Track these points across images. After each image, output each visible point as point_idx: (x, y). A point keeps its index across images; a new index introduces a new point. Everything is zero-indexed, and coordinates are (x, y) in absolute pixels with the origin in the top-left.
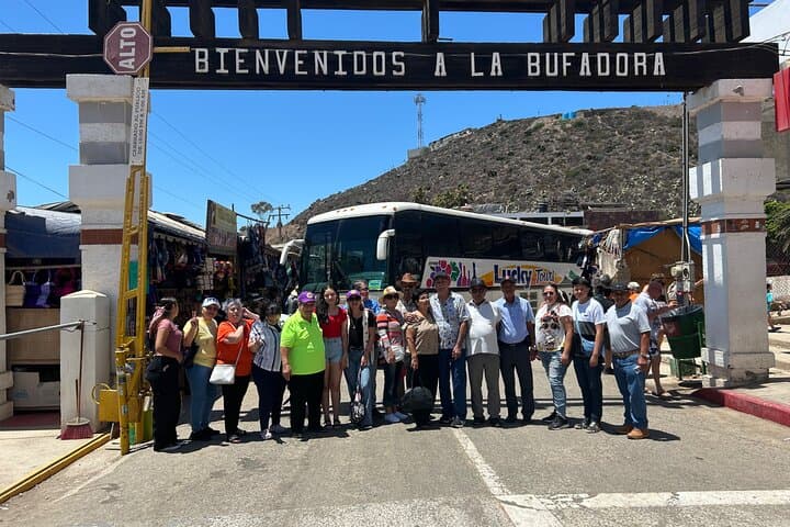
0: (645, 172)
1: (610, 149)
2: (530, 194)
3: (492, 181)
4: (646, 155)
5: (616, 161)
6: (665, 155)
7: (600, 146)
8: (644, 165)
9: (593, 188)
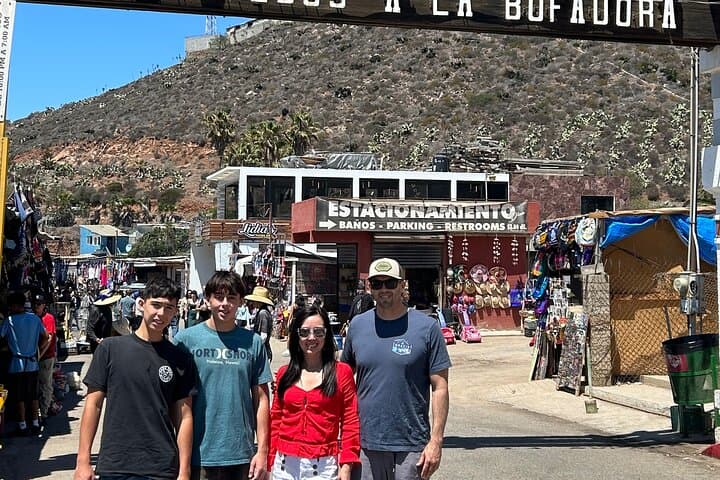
0: (602, 106)
1: (544, 62)
2: (408, 133)
3: (343, 106)
4: (603, 76)
5: (554, 83)
6: (634, 79)
7: (528, 57)
8: (600, 92)
9: (515, 128)
